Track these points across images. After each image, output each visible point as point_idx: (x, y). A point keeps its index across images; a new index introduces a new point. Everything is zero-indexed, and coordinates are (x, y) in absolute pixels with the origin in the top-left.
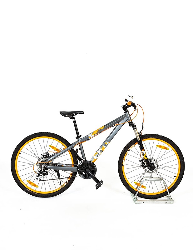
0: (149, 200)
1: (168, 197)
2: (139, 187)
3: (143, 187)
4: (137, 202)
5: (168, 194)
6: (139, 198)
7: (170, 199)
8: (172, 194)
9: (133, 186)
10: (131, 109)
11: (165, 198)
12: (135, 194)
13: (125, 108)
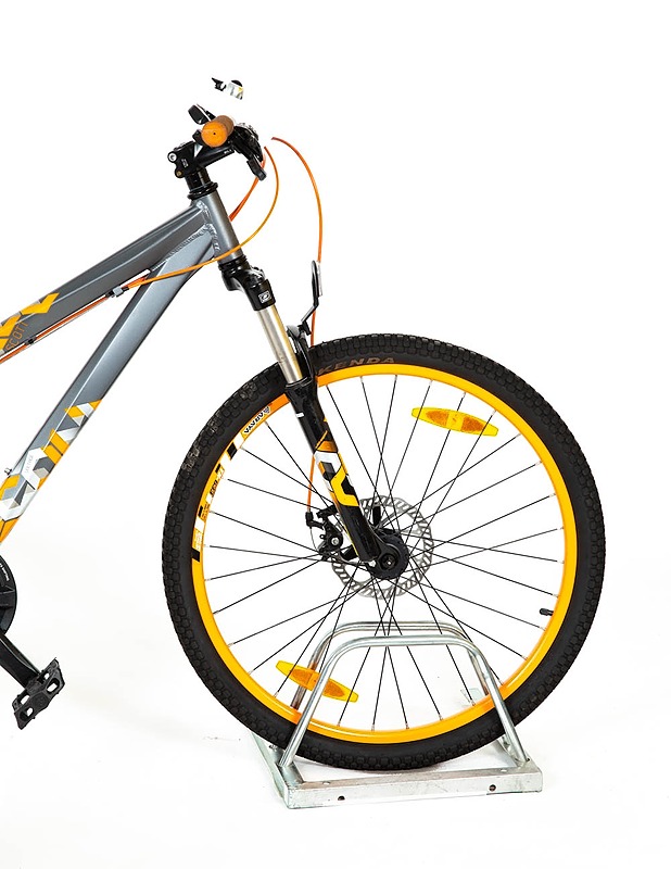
0: (378, 782)
1: (503, 748)
2: (309, 693)
3: (334, 690)
4: (298, 796)
5: (501, 731)
6: (314, 772)
7: (521, 763)
8: (531, 731)
9: (272, 687)
10: (229, 172)
11: (484, 757)
12: (281, 743)
13: (192, 164)
